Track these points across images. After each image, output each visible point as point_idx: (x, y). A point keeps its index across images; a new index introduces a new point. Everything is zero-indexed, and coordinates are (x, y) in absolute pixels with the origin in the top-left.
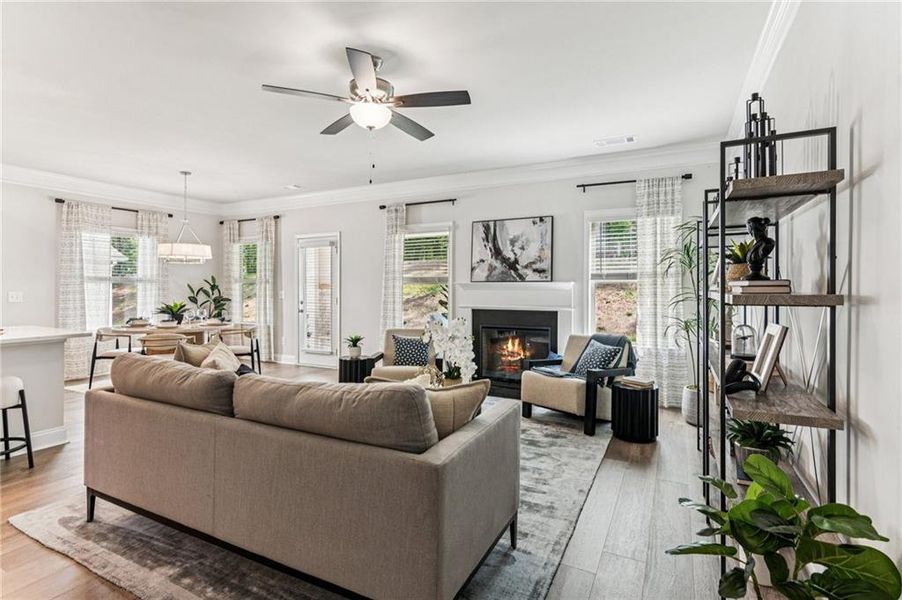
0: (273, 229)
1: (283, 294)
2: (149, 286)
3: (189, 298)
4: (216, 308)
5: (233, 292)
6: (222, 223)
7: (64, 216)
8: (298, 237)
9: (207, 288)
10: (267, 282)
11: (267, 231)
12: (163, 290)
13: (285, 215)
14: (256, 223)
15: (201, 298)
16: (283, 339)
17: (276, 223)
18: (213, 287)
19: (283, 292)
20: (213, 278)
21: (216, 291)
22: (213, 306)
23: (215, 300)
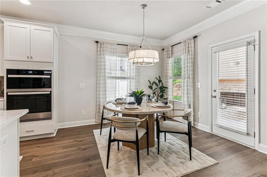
0: (193, 45)
1: (199, 85)
2: (132, 81)
3: (149, 86)
4: (161, 92)
5: (169, 84)
6: (163, 50)
7: (99, 49)
8: (212, 46)
9: (157, 82)
10: (189, 78)
11: (188, 47)
12: (138, 82)
13: (200, 35)
14: (182, 44)
15: (154, 87)
16: (200, 113)
17: (195, 41)
18: (160, 81)
19: (199, 84)
20: (159, 77)
21: (161, 83)
22: (159, 91)
23: (160, 88)
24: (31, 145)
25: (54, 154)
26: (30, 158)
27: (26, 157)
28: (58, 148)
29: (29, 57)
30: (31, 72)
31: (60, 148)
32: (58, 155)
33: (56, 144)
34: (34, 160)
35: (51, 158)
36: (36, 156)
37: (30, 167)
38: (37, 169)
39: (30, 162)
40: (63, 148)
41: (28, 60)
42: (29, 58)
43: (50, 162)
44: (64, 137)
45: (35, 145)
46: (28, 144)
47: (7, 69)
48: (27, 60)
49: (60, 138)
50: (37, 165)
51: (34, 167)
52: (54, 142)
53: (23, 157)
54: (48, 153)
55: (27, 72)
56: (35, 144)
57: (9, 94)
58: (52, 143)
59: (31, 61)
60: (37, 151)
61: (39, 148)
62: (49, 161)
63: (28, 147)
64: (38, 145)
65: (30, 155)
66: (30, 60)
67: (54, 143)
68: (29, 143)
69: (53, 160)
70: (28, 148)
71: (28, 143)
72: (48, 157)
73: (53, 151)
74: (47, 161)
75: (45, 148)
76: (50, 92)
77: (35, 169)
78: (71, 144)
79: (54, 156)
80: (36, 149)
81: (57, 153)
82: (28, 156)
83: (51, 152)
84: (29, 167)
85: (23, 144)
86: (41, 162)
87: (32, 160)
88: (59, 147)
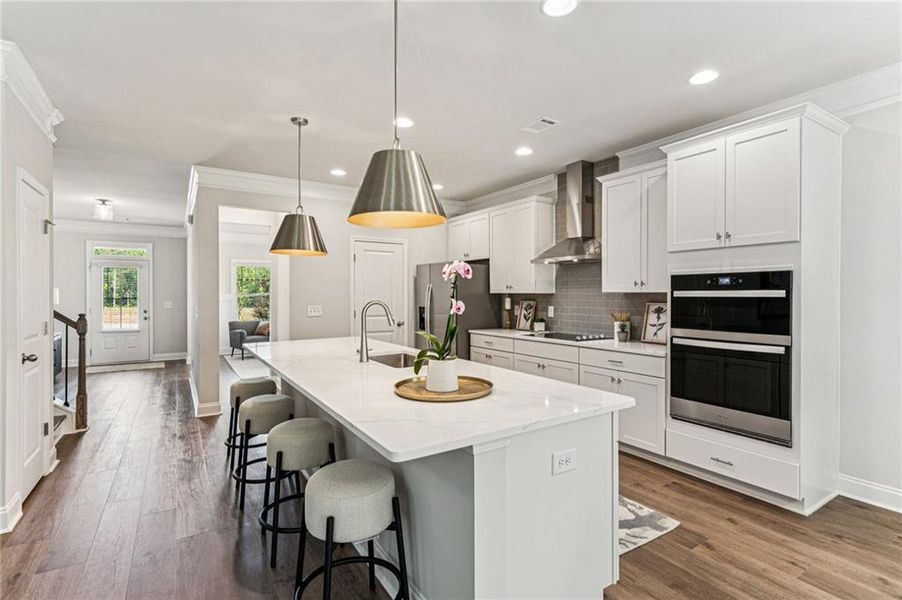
24: (717, 503)
25: (759, 574)
26: (691, 539)
27: (685, 529)
28: (788, 562)
29: (722, 234)
30: (727, 281)
31: (795, 567)
32: (771, 588)
33: (791, 546)
34: (698, 550)
35: (741, 580)
36: (709, 546)
37: (677, 564)
38: (686, 580)
39: (684, 551)
40: (803, 574)
41: (718, 246)
42: (723, 239)
43: (730, 589)
44: (840, 537)
45: (725, 512)
46: (713, 497)
47: (672, 277)
48: (716, 244)
49: (820, 532)
50: (694, 570)
51: (684, 571)
52: (787, 534)
53: (679, 527)
54: (744, 557)
55: (717, 281)
56: (731, 508)
57: (676, 341)
58: (780, 536)
59: (727, 245)
60: (718, 532)
61: (731, 527)
62: (731, 585)
63: (709, 505)
64: (735, 517)
65: (696, 530)
66: (723, 245)
67: (787, 538)
68: (718, 495)
69: (743, 591)
70: (707, 509)
71: (715, 494)
72: (734, 571)
73: (764, 561)
74: (724, 581)
75: (747, 536)
76: (783, 348)
77: (683, 579)
78: (849, 580)
79: (754, 580)
80: (723, 524)
81: (771, 576)
82: (689, 531)
83: (754, 560)
84: (674, 562)
85: (704, 490)
86: (707, 572)
87: (692, 548)
88: (794, 563)
